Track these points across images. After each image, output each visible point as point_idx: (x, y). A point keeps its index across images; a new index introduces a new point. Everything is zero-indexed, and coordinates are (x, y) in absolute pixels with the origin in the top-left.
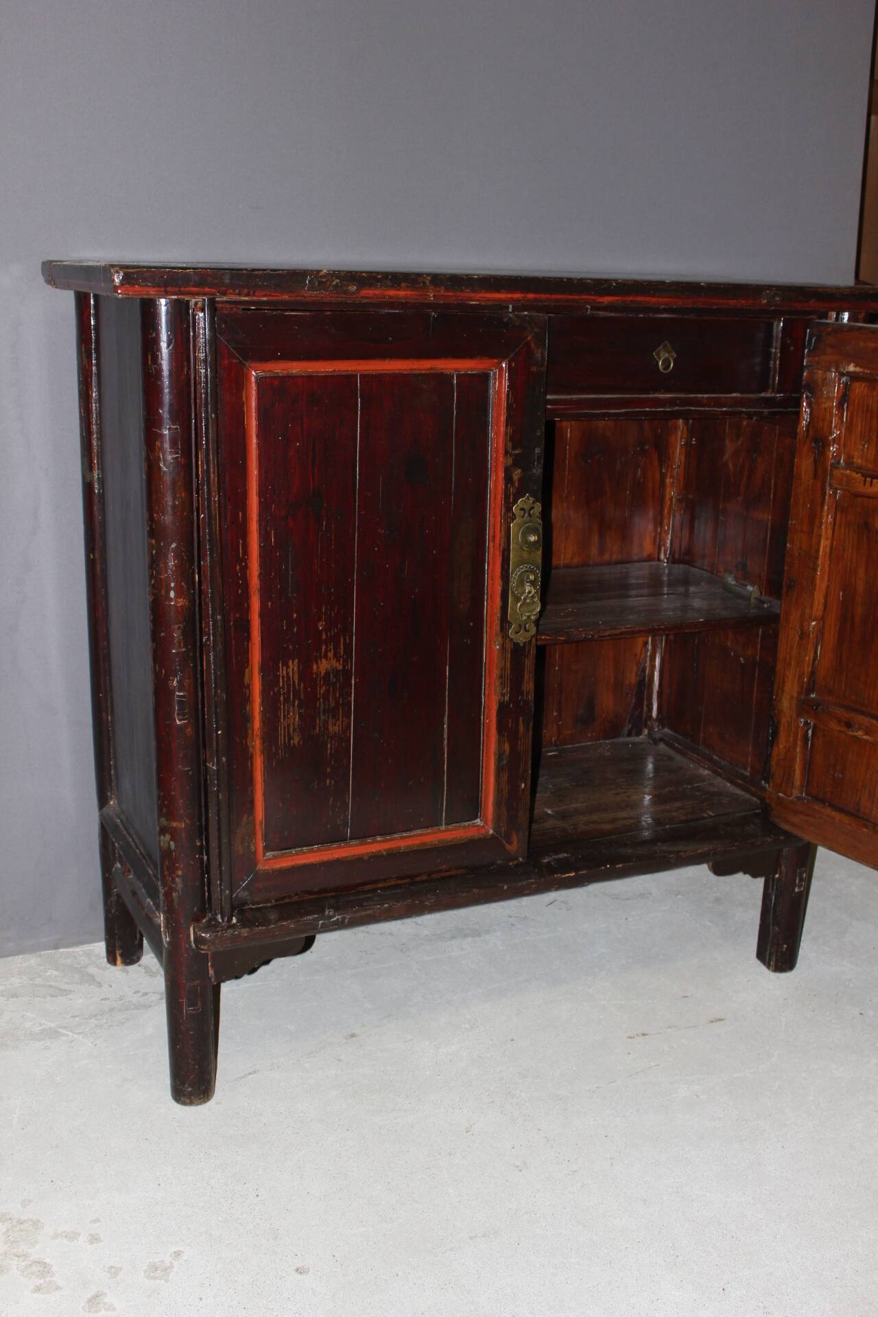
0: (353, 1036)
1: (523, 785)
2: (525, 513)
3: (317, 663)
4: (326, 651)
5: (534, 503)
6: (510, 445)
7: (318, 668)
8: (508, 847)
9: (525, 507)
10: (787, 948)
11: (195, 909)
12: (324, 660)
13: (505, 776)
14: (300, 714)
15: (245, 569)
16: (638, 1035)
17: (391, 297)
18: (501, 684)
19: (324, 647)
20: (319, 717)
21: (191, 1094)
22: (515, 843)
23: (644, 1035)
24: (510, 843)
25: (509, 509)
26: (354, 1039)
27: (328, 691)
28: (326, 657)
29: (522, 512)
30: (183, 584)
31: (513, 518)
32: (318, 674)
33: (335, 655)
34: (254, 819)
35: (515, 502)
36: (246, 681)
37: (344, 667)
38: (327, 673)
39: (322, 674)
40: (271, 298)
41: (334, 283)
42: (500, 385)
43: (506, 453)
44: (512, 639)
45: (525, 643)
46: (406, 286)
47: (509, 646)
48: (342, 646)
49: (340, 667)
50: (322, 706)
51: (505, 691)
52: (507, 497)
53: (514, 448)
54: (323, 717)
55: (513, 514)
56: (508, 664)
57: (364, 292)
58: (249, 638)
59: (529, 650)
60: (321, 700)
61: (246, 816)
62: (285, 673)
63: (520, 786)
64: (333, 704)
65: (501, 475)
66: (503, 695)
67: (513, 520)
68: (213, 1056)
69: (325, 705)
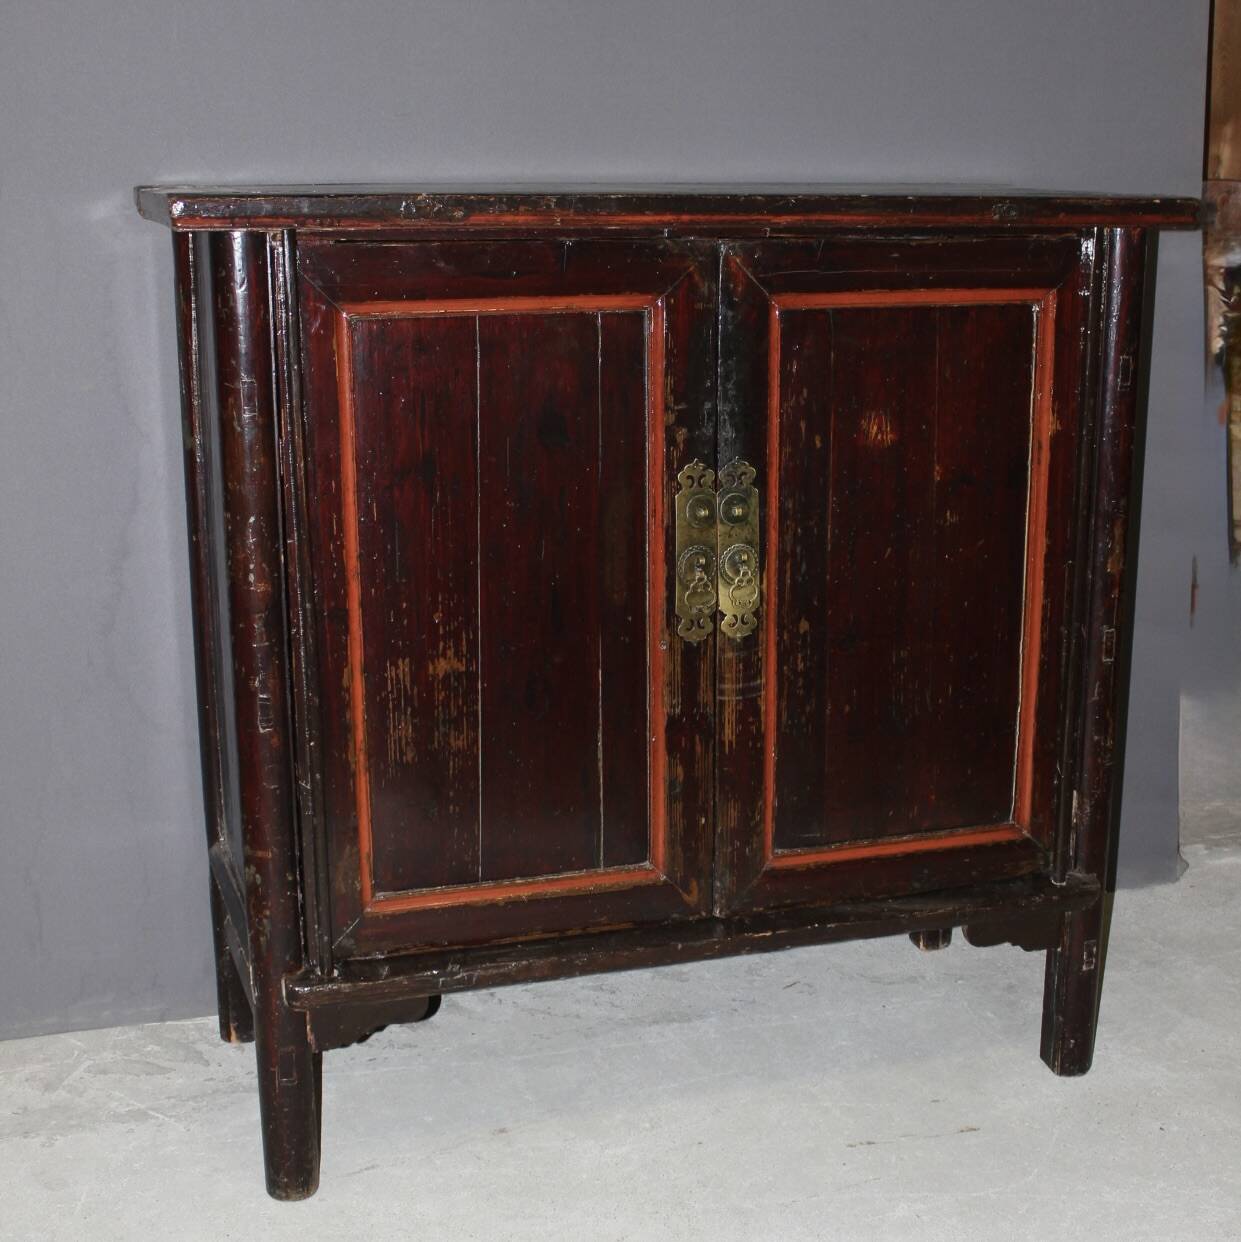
0: (502, 1131)
1: (703, 821)
2: (693, 483)
3: (433, 664)
4: (445, 649)
5: (704, 470)
6: (671, 399)
7: (435, 669)
8: (686, 897)
9: (693, 475)
10: (1075, 1044)
11: (288, 958)
12: (441, 660)
13: (679, 806)
14: (414, 725)
15: (340, 548)
16: (861, 1144)
17: (507, 224)
18: (670, 692)
19: (441, 644)
20: (438, 729)
21: (287, 1186)
22: (695, 892)
23: (869, 1143)
24: (689, 892)
25: (672, 477)
26: (504, 1134)
27: (448, 697)
28: (444, 655)
29: (690, 481)
30: (264, 565)
31: (679, 487)
32: (436, 676)
33: (456, 654)
34: (359, 852)
35: (680, 468)
36: (345, 682)
37: (467, 668)
38: (447, 676)
39: (441, 676)
40: (360, 228)
41: (436, 209)
42: (656, 327)
43: (667, 408)
44: (682, 638)
45: (699, 643)
46: (526, 210)
47: (678, 646)
48: (464, 643)
49: (463, 669)
50: (441, 715)
51: (674, 702)
52: (669, 463)
53: (676, 402)
54: (442, 729)
55: (678, 483)
56: (678, 669)
57: (474, 219)
58: (347, 631)
59: (705, 653)
60: (440, 708)
61: (348, 847)
62: (394, 674)
63: (700, 820)
64: (455, 714)
65: (661, 435)
66: (673, 706)
67: (678, 490)
68: (316, 1143)
69: (444, 714)
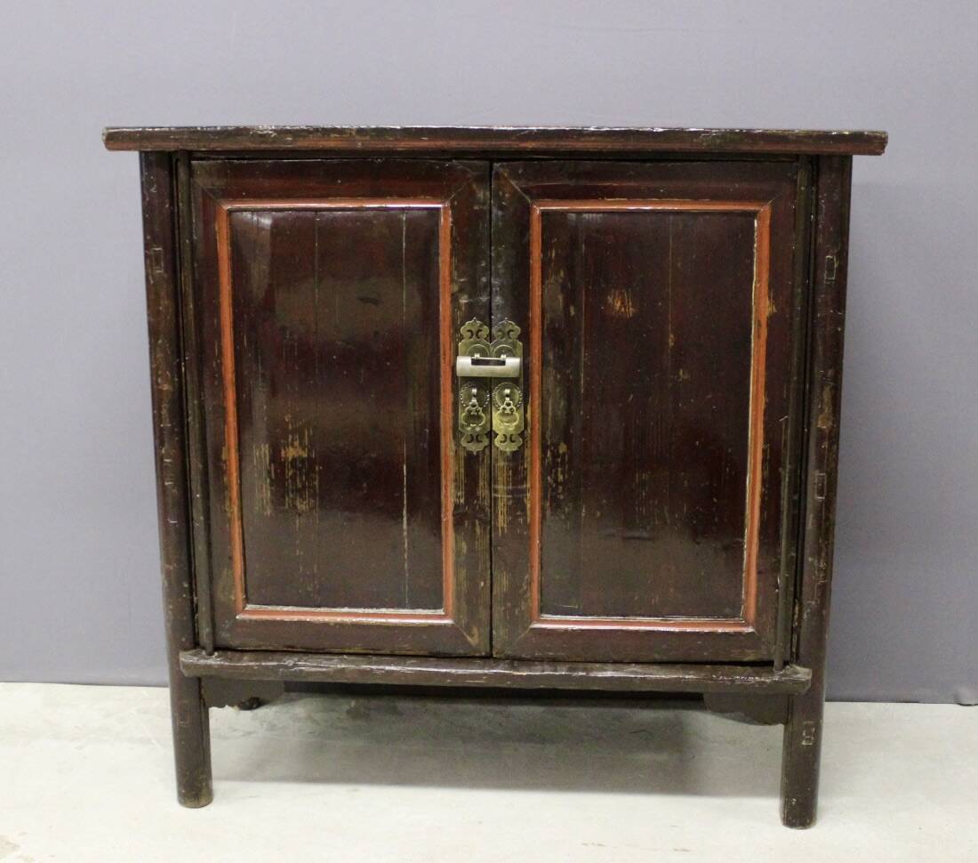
1: (482, 584)
2: (472, 335)
3: (285, 449)
4: (293, 440)
5: (481, 326)
6: (455, 273)
7: (286, 454)
8: (469, 639)
9: (473, 330)
10: (797, 802)
11: (184, 639)
12: (290, 448)
13: (463, 572)
14: (271, 490)
15: (220, 365)
16: (593, 844)
18: (456, 486)
19: (290, 436)
20: (288, 495)
22: (476, 636)
23: (599, 845)
24: (472, 636)
25: (457, 330)
27: (295, 474)
28: (293, 445)
29: (469, 333)
30: (168, 373)
31: (461, 338)
32: (286, 458)
33: (301, 444)
34: (233, 574)
35: (463, 324)
36: (224, 457)
37: (308, 455)
38: (294, 459)
39: (290, 460)
42: (446, 222)
43: (452, 281)
44: (465, 448)
45: (478, 452)
47: (462, 454)
48: (306, 438)
49: (305, 455)
50: (290, 487)
51: (459, 494)
52: (454, 320)
53: (459, 277)
54: (291, 496)
55: (461, 335)
56: (462, 470)
58: (225, 422)
59: (483, 460)
60: (290, 481)
61: (226, 570)
62: (258, 454)
63: (478, 585)
64: (299, 485)
65: (448, 299)
66: (458, 497)
67: (461, 340)
69: (293, 485)
